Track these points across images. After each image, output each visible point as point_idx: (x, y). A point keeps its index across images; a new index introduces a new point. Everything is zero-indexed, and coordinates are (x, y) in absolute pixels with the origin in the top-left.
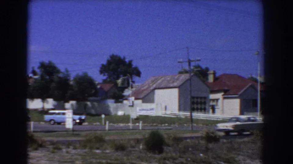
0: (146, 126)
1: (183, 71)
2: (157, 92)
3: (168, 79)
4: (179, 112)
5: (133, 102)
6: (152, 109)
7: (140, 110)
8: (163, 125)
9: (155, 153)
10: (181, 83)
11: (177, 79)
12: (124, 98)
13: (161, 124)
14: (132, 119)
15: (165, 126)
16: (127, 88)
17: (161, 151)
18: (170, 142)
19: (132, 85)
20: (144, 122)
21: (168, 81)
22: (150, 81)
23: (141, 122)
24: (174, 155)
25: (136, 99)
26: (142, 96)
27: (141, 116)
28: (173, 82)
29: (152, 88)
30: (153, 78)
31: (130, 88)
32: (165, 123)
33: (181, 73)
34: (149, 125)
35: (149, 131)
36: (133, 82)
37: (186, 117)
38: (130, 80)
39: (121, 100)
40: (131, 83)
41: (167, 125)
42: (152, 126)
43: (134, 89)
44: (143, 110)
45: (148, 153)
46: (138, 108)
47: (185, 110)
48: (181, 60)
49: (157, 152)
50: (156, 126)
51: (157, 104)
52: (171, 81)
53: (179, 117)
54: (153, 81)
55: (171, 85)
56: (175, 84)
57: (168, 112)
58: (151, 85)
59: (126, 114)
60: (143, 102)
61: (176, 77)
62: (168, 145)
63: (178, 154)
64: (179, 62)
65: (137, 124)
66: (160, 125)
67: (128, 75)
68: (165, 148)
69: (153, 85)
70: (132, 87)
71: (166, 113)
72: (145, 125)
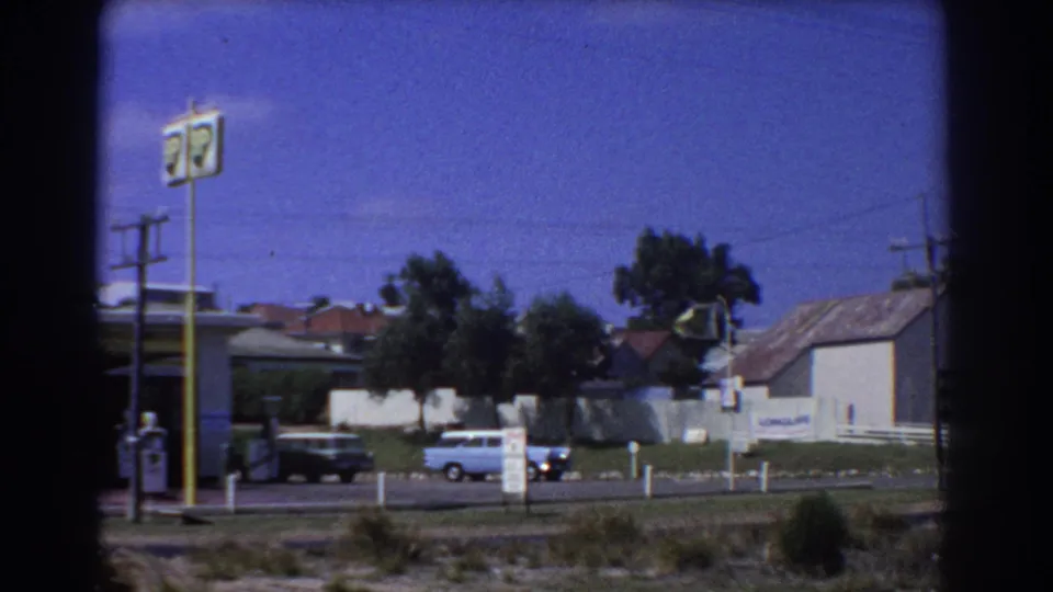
0: (784, 477)
1: (908, 278)
2: (821, 356)
3: (860, 309)
4: (896, 425)
5: (737, 395)
6: (803, 420)
7: (762, 424)
8: (842, 474)
9: (815, 575)
10: (904, 322)
11: (890, 310)
12: (706, 382)
13: (836, 470)
14: (735, 454)
15: (849, 477)
16: (714, 343)
17: (834, 567)
18: (867, 534)
19: (733, 334)
20: (774, 467)
21: (860, 319)
22: (796, 317)
23: (765, 465)
24: (880, 577)
25: (748, 383)
26: (767, 374)
27: (764, 442)
28: (878, 319)
29: (802, 344)
30: (806, 309)
31: (726, 345)
32: (848, 468)
33: (901, 286)
34: (792, 475)
35: (797, 497)
36: (738, 323)
37: (921, 444)
38: (728, 317)
39: (693, 388)
40: (729, 327)
41: (854, 472)
42: (801, 478)
43: (740, 349)
44: (775, 422)
45: (790, 576)
46: (755, 417)
47: (916, 419)
48: (904, 241)
49: (820, 568)
50: (817, 477)
51: (821, 402)
52: (868, 318)
53: (894, 442)
54: (804, 320)
55: (871, 331)
56: (884, 327)
57: (860, 427)
58: (800, 331)
59: (715, 437)
60: (773, 394)
61: (887, 302)
62: (860, 546)
63: (895, 576)
64: (896, 248)
65: (753, 473)
66: (831, 474)
67: (720, 297)
68: (850, 556)
69: (807, 330)
70: (734, 342)
71: (851, 431)
72: (780, 474)
